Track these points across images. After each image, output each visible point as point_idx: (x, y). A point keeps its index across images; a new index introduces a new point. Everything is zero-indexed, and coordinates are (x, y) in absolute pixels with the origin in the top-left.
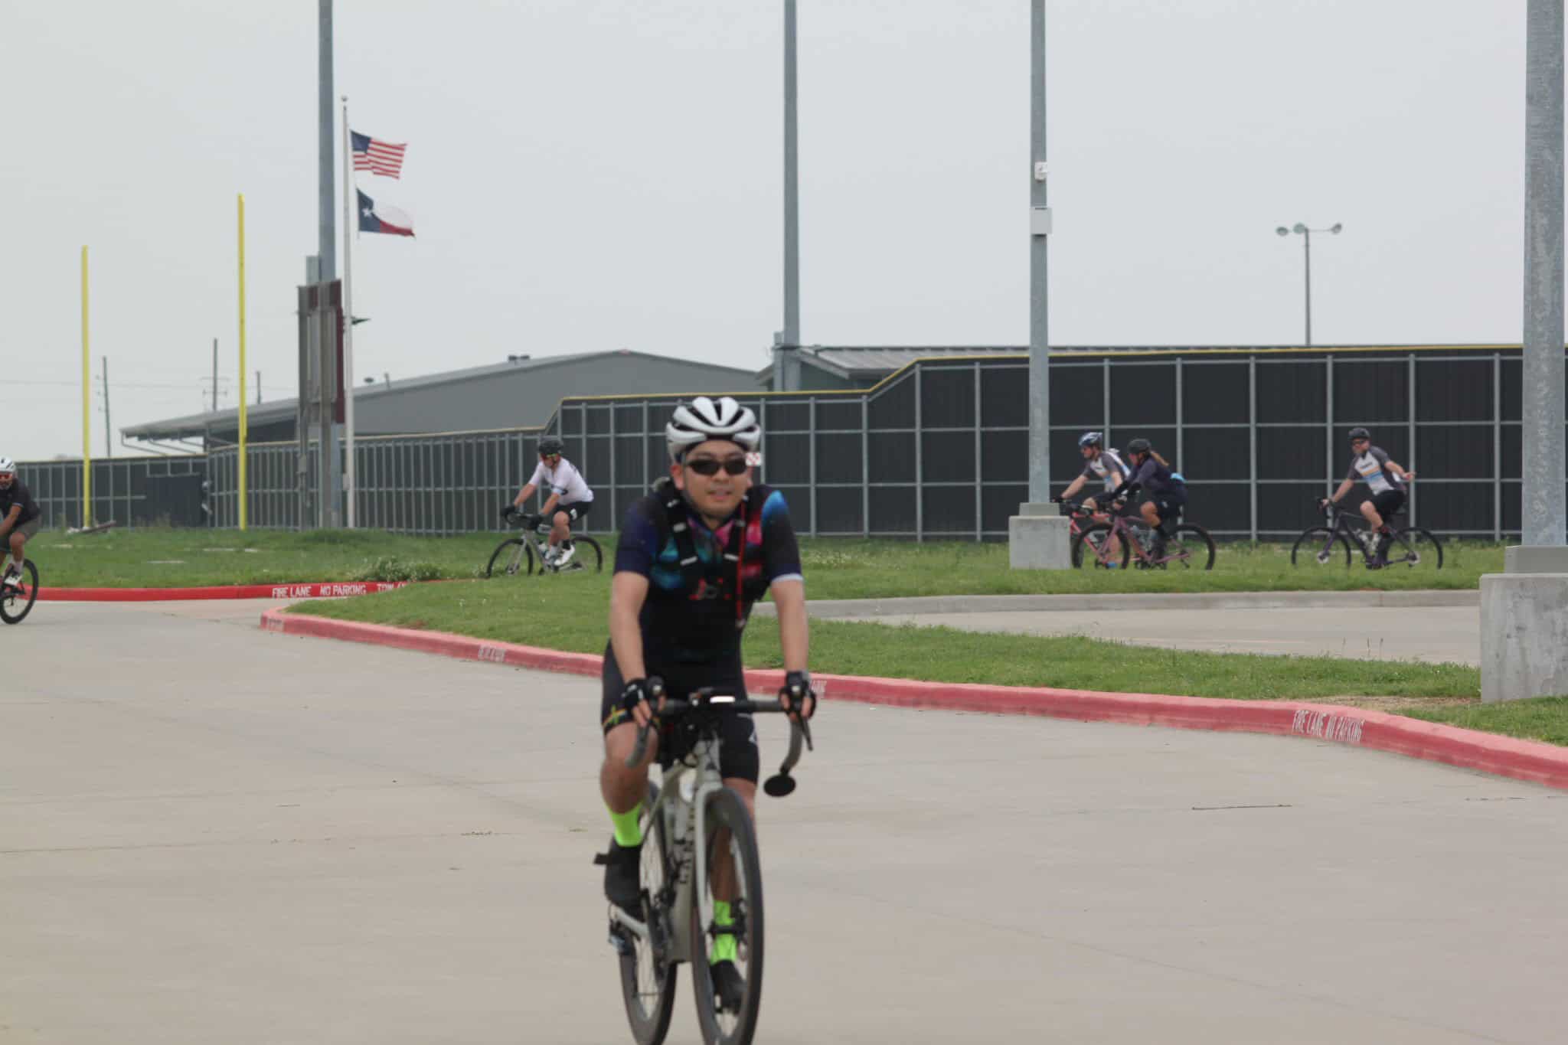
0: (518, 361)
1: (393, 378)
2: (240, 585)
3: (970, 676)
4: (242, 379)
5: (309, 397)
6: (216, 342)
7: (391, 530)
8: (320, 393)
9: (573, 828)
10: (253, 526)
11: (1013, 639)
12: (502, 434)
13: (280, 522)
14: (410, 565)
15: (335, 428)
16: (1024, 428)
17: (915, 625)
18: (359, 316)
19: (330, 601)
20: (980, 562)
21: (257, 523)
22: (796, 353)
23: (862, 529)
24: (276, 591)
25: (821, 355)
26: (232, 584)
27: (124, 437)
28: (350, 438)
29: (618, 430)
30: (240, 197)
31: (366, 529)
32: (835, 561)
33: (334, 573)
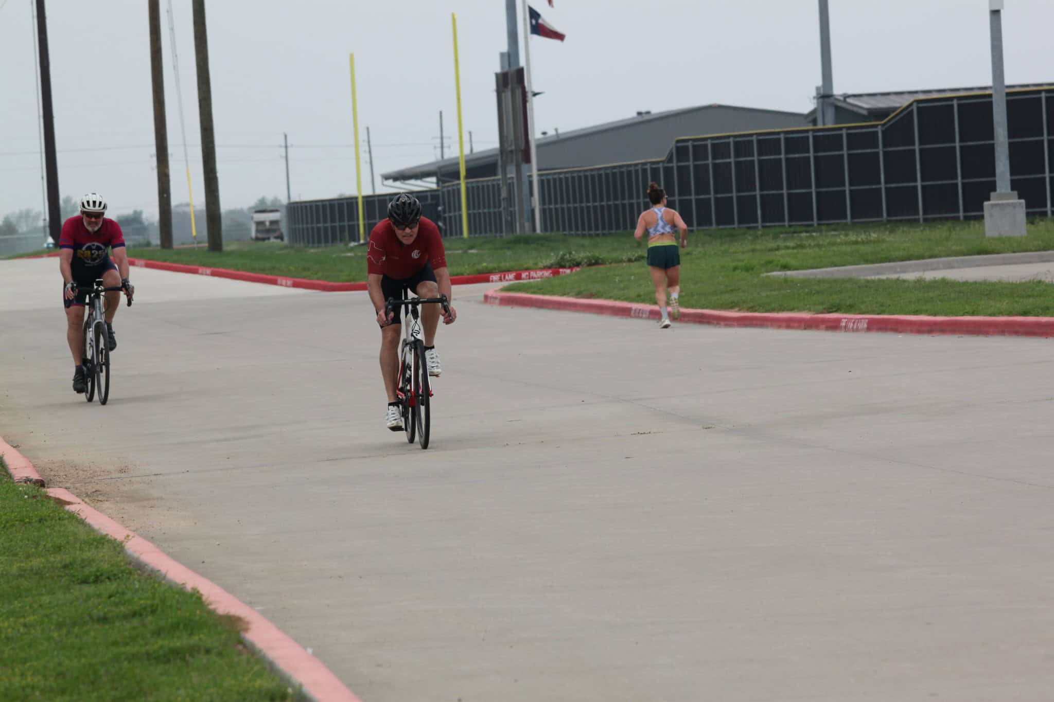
0: (644, 115)
1: (560, 131)
2: (469, 274)
3: (966, 311)
4: (461, 137)
5: (506, 145)
6: (441, 113)
7: (565, 233)
8: (513, 143)
9: (705, 427)
10: (472, 236)
11: (994, 284)
12: (636, 165)
13: (491, 231)
14: (581, 255)
15: (524, 167)
16: (991, 142)
17: (925, 279)
18: (536, 91)
19: (530, 283)
20: (965, 234)
21: (476, 233)
22: (831, 100)
23: (881, 216)
24: (492, 278)
25: (849, 100)
26: (462, 274)
27: (384, 180)
28: (535, 173)
29: (714, 158)
30: (453, 15)
31: (548, 234)
32: (867, 238)
33: (530, 263)
